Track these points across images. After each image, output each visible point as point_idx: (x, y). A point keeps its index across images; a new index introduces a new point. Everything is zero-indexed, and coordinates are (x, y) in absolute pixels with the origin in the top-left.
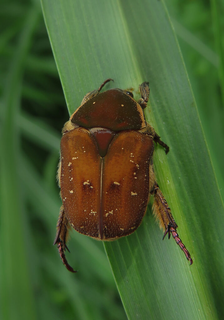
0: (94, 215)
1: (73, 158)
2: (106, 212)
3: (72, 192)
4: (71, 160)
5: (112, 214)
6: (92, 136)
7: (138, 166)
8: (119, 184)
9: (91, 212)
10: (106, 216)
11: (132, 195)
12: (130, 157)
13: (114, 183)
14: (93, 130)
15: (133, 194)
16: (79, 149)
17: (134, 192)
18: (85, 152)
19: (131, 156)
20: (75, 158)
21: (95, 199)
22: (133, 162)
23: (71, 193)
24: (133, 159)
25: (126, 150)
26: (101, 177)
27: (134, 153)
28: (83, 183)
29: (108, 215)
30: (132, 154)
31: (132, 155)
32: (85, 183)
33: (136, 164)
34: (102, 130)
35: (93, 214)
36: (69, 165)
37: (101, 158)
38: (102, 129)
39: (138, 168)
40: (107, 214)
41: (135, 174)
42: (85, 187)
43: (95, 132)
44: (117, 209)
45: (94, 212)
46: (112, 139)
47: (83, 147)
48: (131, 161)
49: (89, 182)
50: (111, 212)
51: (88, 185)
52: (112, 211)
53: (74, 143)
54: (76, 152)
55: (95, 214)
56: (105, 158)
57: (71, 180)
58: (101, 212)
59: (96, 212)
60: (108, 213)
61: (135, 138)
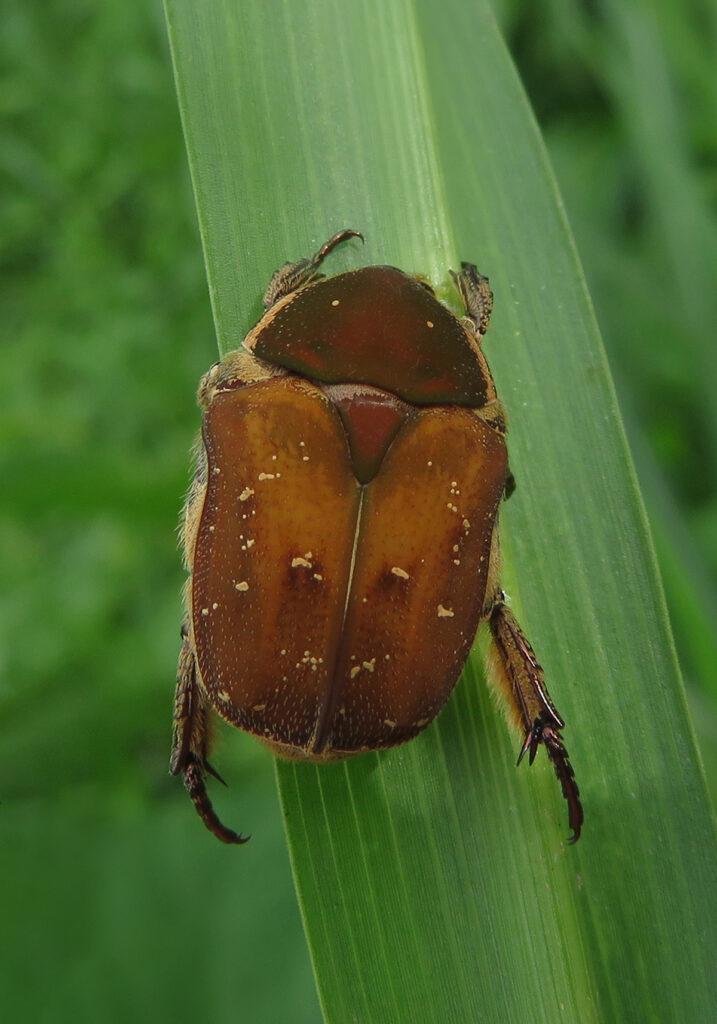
0: (314, 668)
1: (262, 476)
2: (355, 663)
3: (243, 586)
4: (251, 481)
5: (372, 670)
6: (337, 410)
7: (469, 526)
8: (406, 576)
9: (305, 660)
10: (353, 676)
11: (439, 615)
12: (449, 494)
13: (394, 570)
14: (341, 393)
15: (443, 612)
16: (285, 446)
17: (447, 608)
18: (306, 458)
19: (453, 491)
20: (271, 476)
21: (324, 618)
22: (455, 509)
23: (239, 592)
24: (456, 499)
25: (438, 470)
26: (355, 546)
27: (461, 482)
28: (291, 561)
29: (359, 675)
30: (454, 484)
31: (456, 489)
32: (296, 562)
33: (463, 519)
34: (368, 397)
35: (312, 664)
36: (243, 497)
37: (358, 485)
38: (371, 391)
39: (467, 533)
40: (356, 670)
41: (456, 548)
42: (293, 573)
43: (346, 400)
44: (388, 657)
45: (313, 660)
46: (398, 428)
47: (302, 444)
48: (450, 505)
49: (310, 560)
50: (369, 665)
51: (306, 568)
52: (374, 660)
53: (269, 426)
54: (274, 457)
55: (318, 665)
56: (371, 487)
57: (244, 547)
58: (339, 663)
59: (321, 660)
60: (361, 665)
61: (466, 435)
